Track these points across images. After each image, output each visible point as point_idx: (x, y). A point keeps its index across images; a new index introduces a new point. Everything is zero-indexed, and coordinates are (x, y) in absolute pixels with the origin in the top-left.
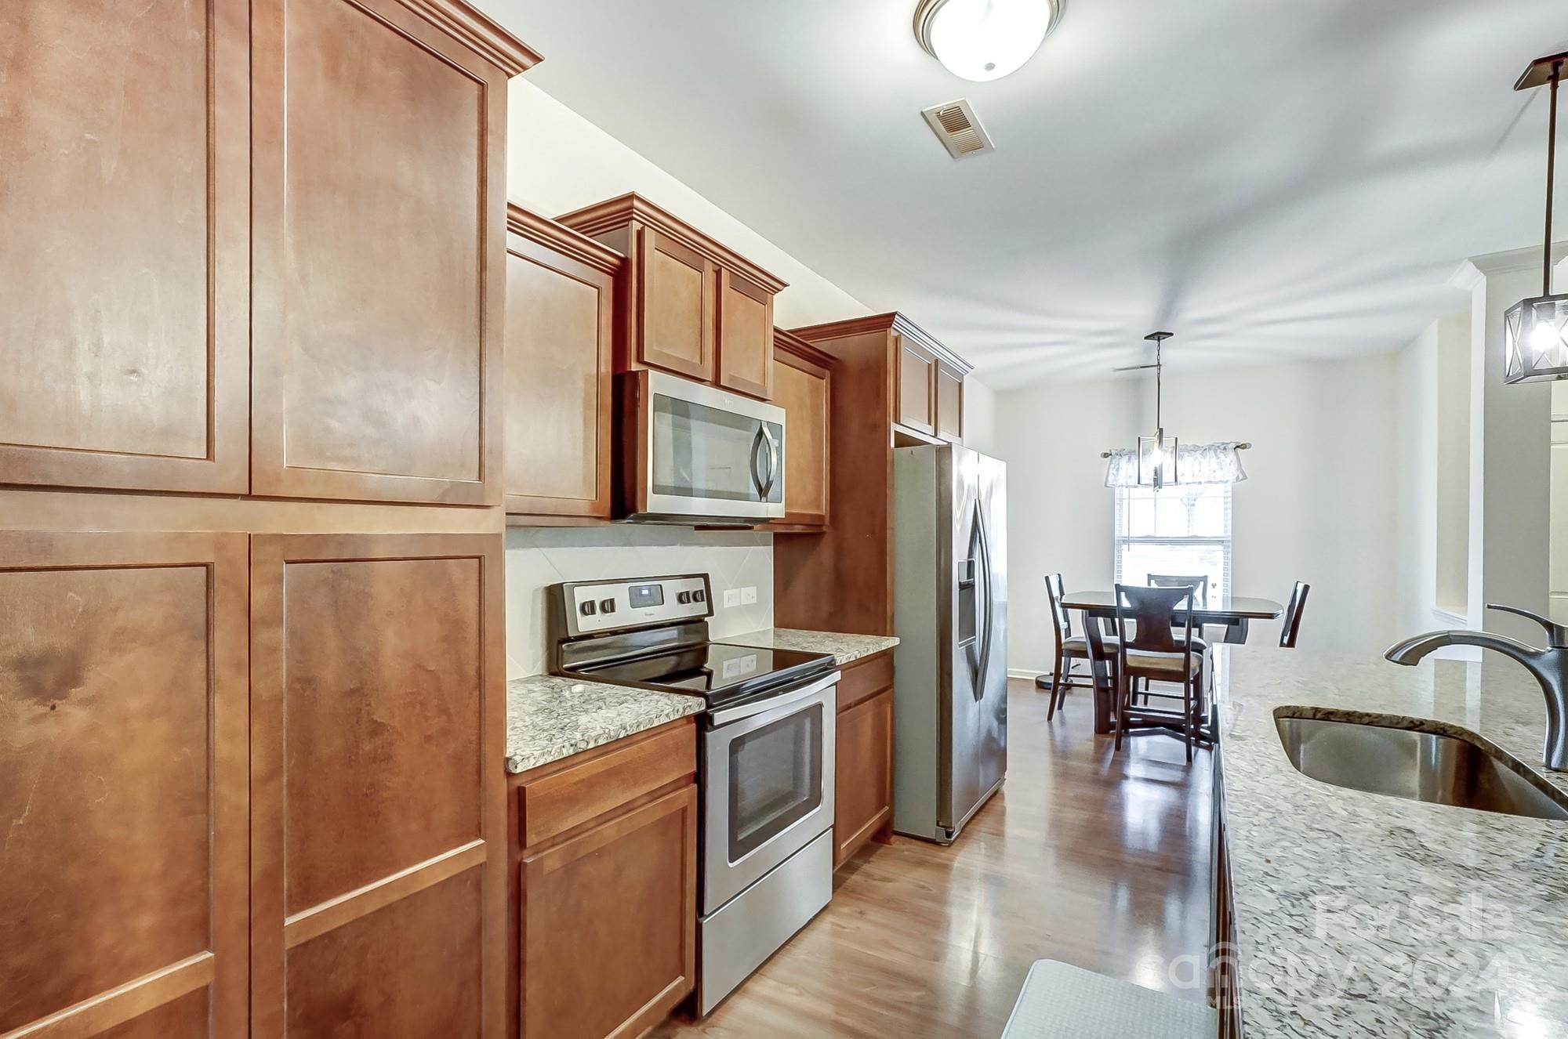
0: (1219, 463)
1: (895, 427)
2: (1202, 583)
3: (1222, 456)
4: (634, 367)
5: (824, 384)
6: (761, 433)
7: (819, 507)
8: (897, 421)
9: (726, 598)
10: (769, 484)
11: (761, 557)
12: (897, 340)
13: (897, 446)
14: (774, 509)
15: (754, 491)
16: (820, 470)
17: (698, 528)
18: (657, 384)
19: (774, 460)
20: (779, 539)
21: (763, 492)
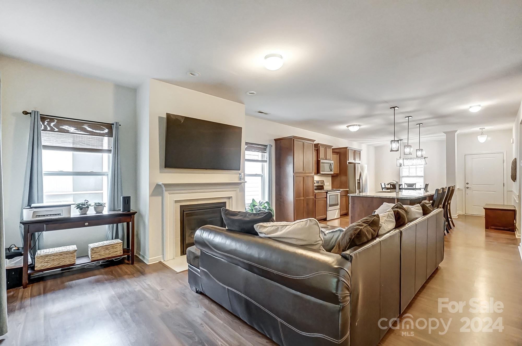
0: (421, 161)
1: (348, 161)
2: (415, 185)
3: (422, 160)
4: (319, 159)
5: (338, 156)
6: (331, 164)
7: (338, 172)
8: (348, 160)
9: (326, 184)
10: (332, 170)
11: (330, 179)
12: (348, 150)
13: (348, 164)
14: (332, 173)
15: (330, 171)
16: (338, 167)
17: (322, 175)
18: (322, 161)
19: (332, 167)
20: (332, 176)
21: (331, 171)
